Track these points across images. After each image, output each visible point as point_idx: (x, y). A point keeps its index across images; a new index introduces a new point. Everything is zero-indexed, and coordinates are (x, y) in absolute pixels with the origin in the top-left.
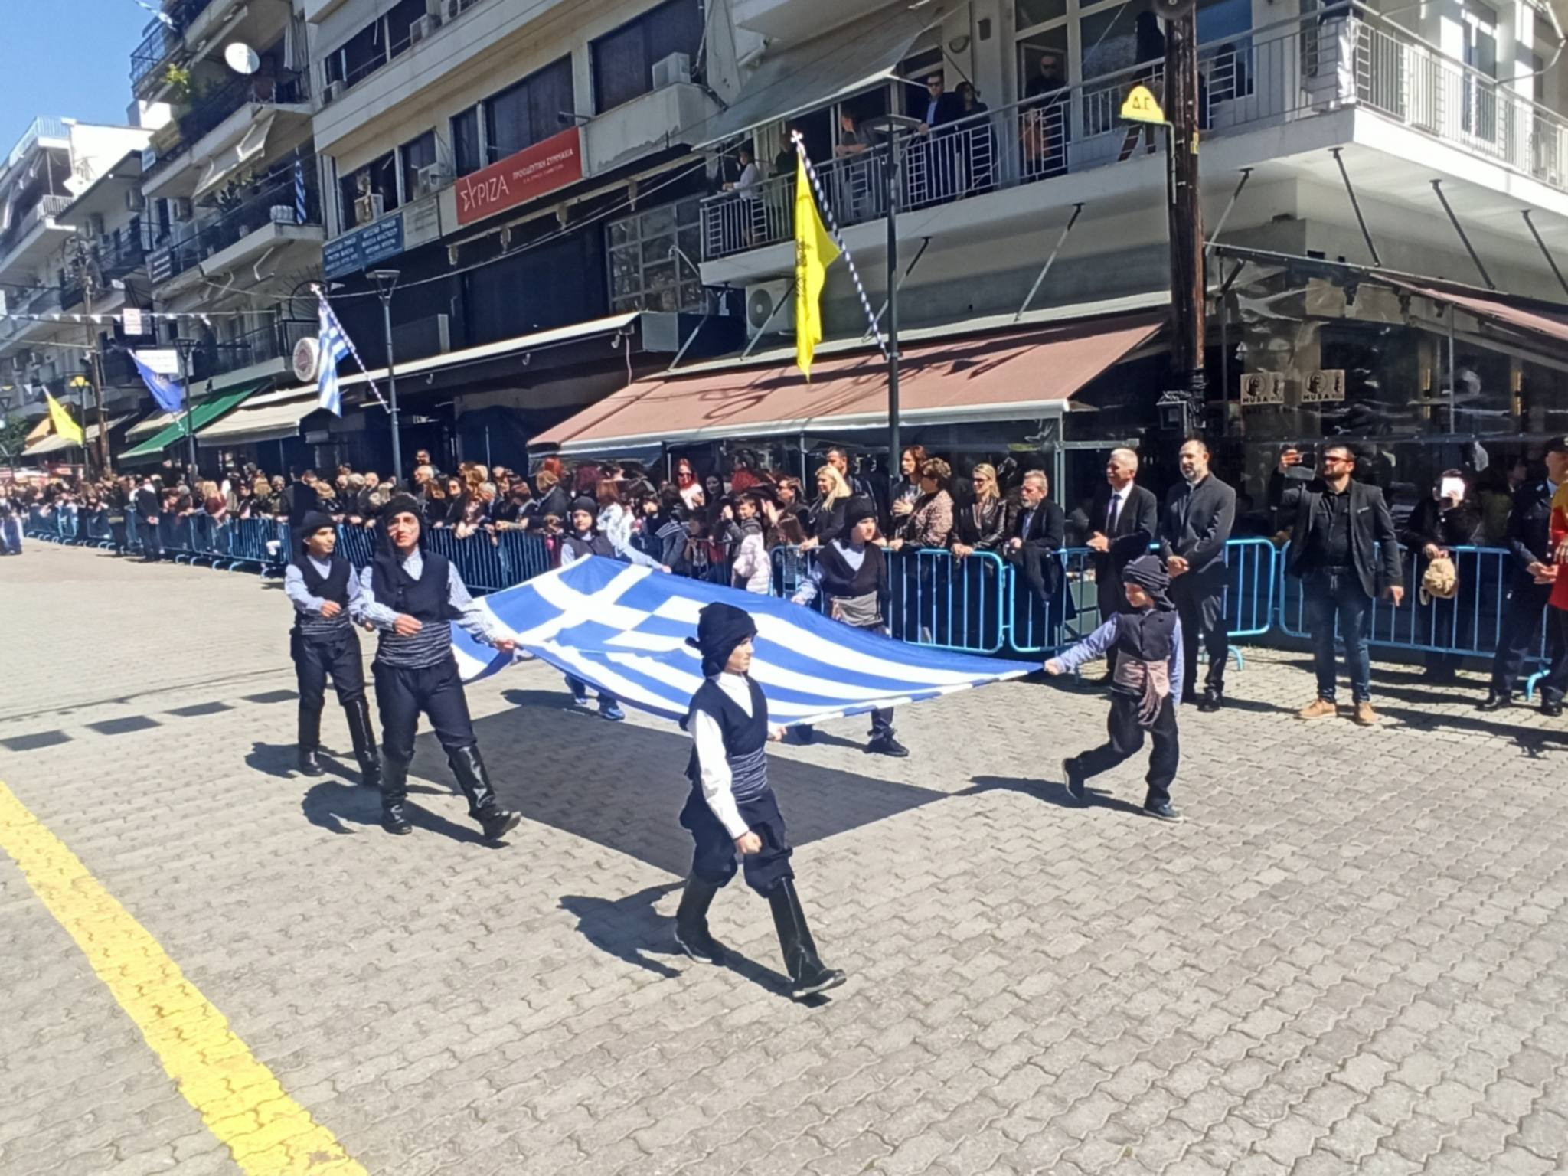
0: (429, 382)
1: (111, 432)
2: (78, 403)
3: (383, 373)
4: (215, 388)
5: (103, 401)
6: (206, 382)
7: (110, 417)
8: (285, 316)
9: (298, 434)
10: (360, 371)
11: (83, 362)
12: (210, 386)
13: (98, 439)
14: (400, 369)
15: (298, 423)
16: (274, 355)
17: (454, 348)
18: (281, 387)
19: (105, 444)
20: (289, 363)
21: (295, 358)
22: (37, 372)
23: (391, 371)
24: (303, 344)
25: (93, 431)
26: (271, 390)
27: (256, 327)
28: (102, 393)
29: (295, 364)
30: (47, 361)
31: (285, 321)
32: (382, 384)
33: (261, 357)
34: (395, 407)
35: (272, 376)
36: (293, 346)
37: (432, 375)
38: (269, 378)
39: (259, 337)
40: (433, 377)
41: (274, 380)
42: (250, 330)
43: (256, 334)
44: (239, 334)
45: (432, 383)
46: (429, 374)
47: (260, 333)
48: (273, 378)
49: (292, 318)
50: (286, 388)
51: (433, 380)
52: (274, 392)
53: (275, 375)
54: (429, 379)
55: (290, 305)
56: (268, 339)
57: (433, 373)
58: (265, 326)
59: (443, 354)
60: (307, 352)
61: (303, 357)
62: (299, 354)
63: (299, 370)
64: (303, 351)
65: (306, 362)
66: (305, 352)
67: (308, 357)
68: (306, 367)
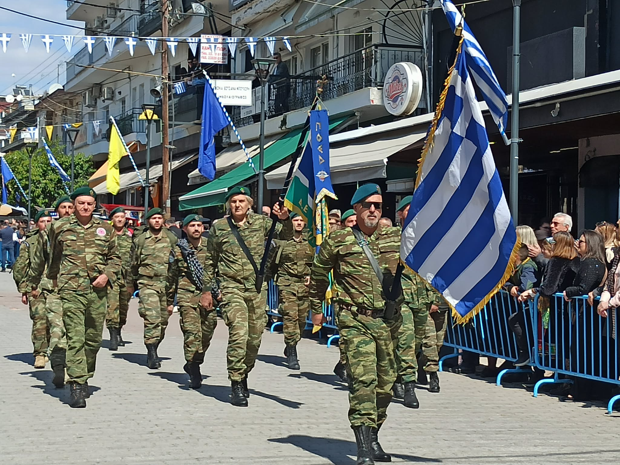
0: (554, 114)
1: (175, 172)
2: (144, 141)
4: (289, 125)
5: (169, 139)
6: (281, 118)
7: (175, 157)
8: (377, 39)
9: (384, 175)
11: (154, 92)
12: (284, 122)
13: (160, 179)
14: (526, 96)
15: (386, 160)
16: (358, 86)
18: (365, 124)
19: (167, 186)
20: (377, 96)
22: (107, 107)
24: (397, 69)
25: (156, 171)
26: (353, 127)
27: (342, 54)
28: (169, 131)
29: (385, 93)
30: (118, 97)
31: (377, 46)
33: (345, 89)
34: (516, 140)
35: (355, 111)
36: (383, 74)
37: (558, 105)
38: (352, 114)
39: (344, 66)
40: (560, 108)
41: (357, 116)
42: (333, 58)
43: (341, 62)
44: (321, 64)
45: (557, 115)
46: (555, 104)
47: (346, 61)
48: (356, 114)
49: (384, 42)
50: (372, 125)
51: (559, 112)
52: (357, 129)
53: (358, 110)
54: (554, 111)
55: (384, 26)
56: (354, 67)
57: (560, 103)
58: (351, 52)
59: (575, 79)
60: (401, 79)
61: (395, 84)
62: (391, 82)
63: (390, 102)
64: (396, 78)
65: (399, 91)
66: (399, 79)
67: (402, 85)
68: (398, 98)
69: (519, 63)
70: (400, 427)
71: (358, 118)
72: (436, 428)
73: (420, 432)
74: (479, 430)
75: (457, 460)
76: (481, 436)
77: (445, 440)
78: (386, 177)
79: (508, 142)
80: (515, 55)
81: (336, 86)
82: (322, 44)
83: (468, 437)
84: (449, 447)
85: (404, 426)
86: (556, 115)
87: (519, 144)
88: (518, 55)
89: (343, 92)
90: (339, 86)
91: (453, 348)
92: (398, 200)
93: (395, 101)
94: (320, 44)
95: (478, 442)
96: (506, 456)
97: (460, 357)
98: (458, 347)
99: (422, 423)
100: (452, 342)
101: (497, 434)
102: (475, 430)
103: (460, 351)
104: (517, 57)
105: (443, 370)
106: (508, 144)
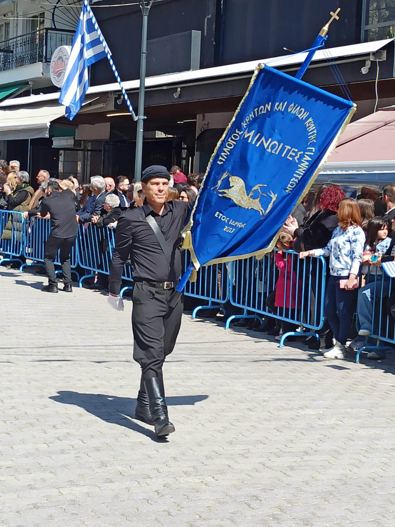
0: (176, 96)
3: (135, 84)
8: (48, 24)
9: (47, 136)
10: (115, 81)
14: (151, 81)
15: (49, 124)
16: (33, 61)
17: (202, 67)
18: (36, 92)
20: (46, 70)
21: (52, 64)
23: (142, 83)
24: (61, 51)
26: (26, 94)
27: (20, 33)
29: (51, 70)
31: (47, 29)
32: (133, 93)
33: (21, 62)
34: (142, 117)
35: (28, 80)
36: (52, 52)
37: (179, 89)
38: (26, 83)
39: (21, 43)
40: (180, 91)
41: (30, 85)
42: (13, 36)
43: (19, 40)
44: (3, 40)
45: (179, 97)
46: (177, 88)
47: (23, 40)
48: (29, 83)
49: (53, 27)
50: (41, 93)
51: (179, 95)
52: (30, 95)
53: (32, 80)
54: (176, 93)
55: (53, 14)
56: (29, 45)
57: (181, 88)
58: (28, 32)
59: (192, 70)
60: (64, 59)
61: (59, 63)
62: (56, 60)
63: (55, 76)
64: (60, 58)
65: (62, 69)
66: (62, 59)
67: (65, 64)
68: (61, 75)
69: (145, 59)
70: (41, 325)
71: (31, 86)
72: (67, 327)
73: (55, 329)
74: (98, 328)
75: (77, 347)
76: (98, 332)
77: (72, 335)
78: (48, 137)
79: (136, 118)
80: (143, 53)
81: (14, 59)
82: (5, 23)
83: (89, 333)
84: (74, 339)
85: (45, 325)
86: (177, 97)
87: (144, 120)
88: (145, 53)
89: (19, 64)
90: (17, 59)
91: (91, 270)
92: (61, 153)
93: (59, 76)
94: (3, 23)
95: (95, 336)
96: (112, 346)
97: (96, 277)
98: (94, 270)
99: (58, 323)
100: (90, 266)
101: (110, 331)
102: (95, 328)
103: (97, 273)
104: (144, 54)
105: (83, 287)
106: (136, 120)
